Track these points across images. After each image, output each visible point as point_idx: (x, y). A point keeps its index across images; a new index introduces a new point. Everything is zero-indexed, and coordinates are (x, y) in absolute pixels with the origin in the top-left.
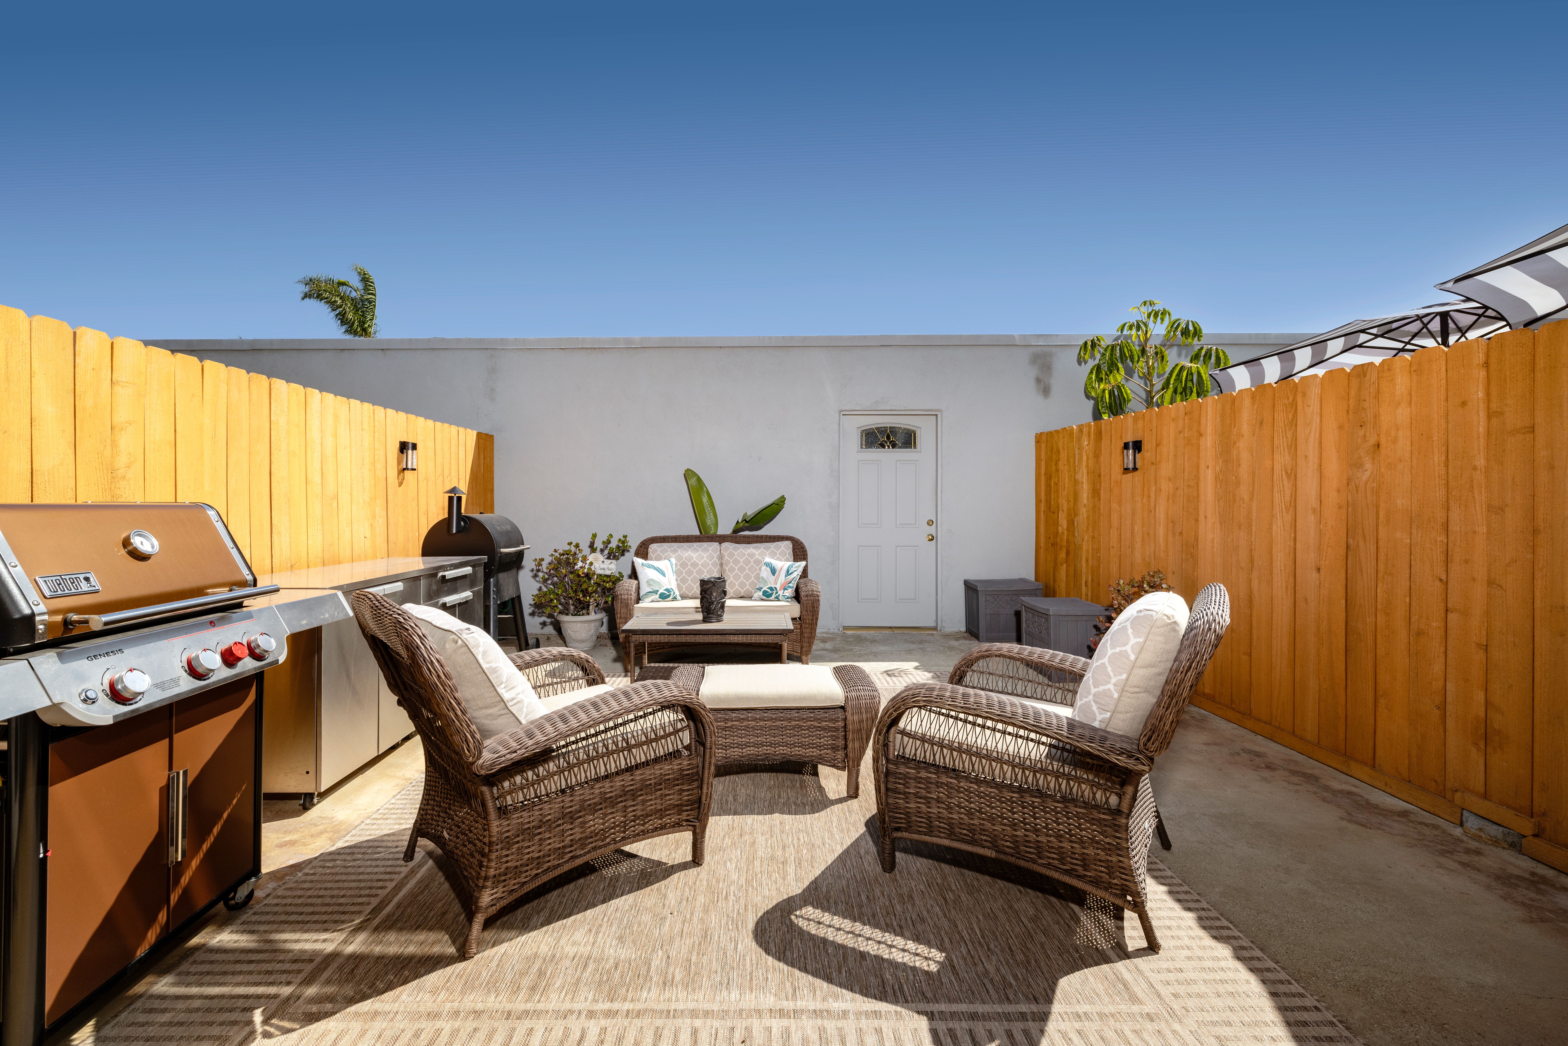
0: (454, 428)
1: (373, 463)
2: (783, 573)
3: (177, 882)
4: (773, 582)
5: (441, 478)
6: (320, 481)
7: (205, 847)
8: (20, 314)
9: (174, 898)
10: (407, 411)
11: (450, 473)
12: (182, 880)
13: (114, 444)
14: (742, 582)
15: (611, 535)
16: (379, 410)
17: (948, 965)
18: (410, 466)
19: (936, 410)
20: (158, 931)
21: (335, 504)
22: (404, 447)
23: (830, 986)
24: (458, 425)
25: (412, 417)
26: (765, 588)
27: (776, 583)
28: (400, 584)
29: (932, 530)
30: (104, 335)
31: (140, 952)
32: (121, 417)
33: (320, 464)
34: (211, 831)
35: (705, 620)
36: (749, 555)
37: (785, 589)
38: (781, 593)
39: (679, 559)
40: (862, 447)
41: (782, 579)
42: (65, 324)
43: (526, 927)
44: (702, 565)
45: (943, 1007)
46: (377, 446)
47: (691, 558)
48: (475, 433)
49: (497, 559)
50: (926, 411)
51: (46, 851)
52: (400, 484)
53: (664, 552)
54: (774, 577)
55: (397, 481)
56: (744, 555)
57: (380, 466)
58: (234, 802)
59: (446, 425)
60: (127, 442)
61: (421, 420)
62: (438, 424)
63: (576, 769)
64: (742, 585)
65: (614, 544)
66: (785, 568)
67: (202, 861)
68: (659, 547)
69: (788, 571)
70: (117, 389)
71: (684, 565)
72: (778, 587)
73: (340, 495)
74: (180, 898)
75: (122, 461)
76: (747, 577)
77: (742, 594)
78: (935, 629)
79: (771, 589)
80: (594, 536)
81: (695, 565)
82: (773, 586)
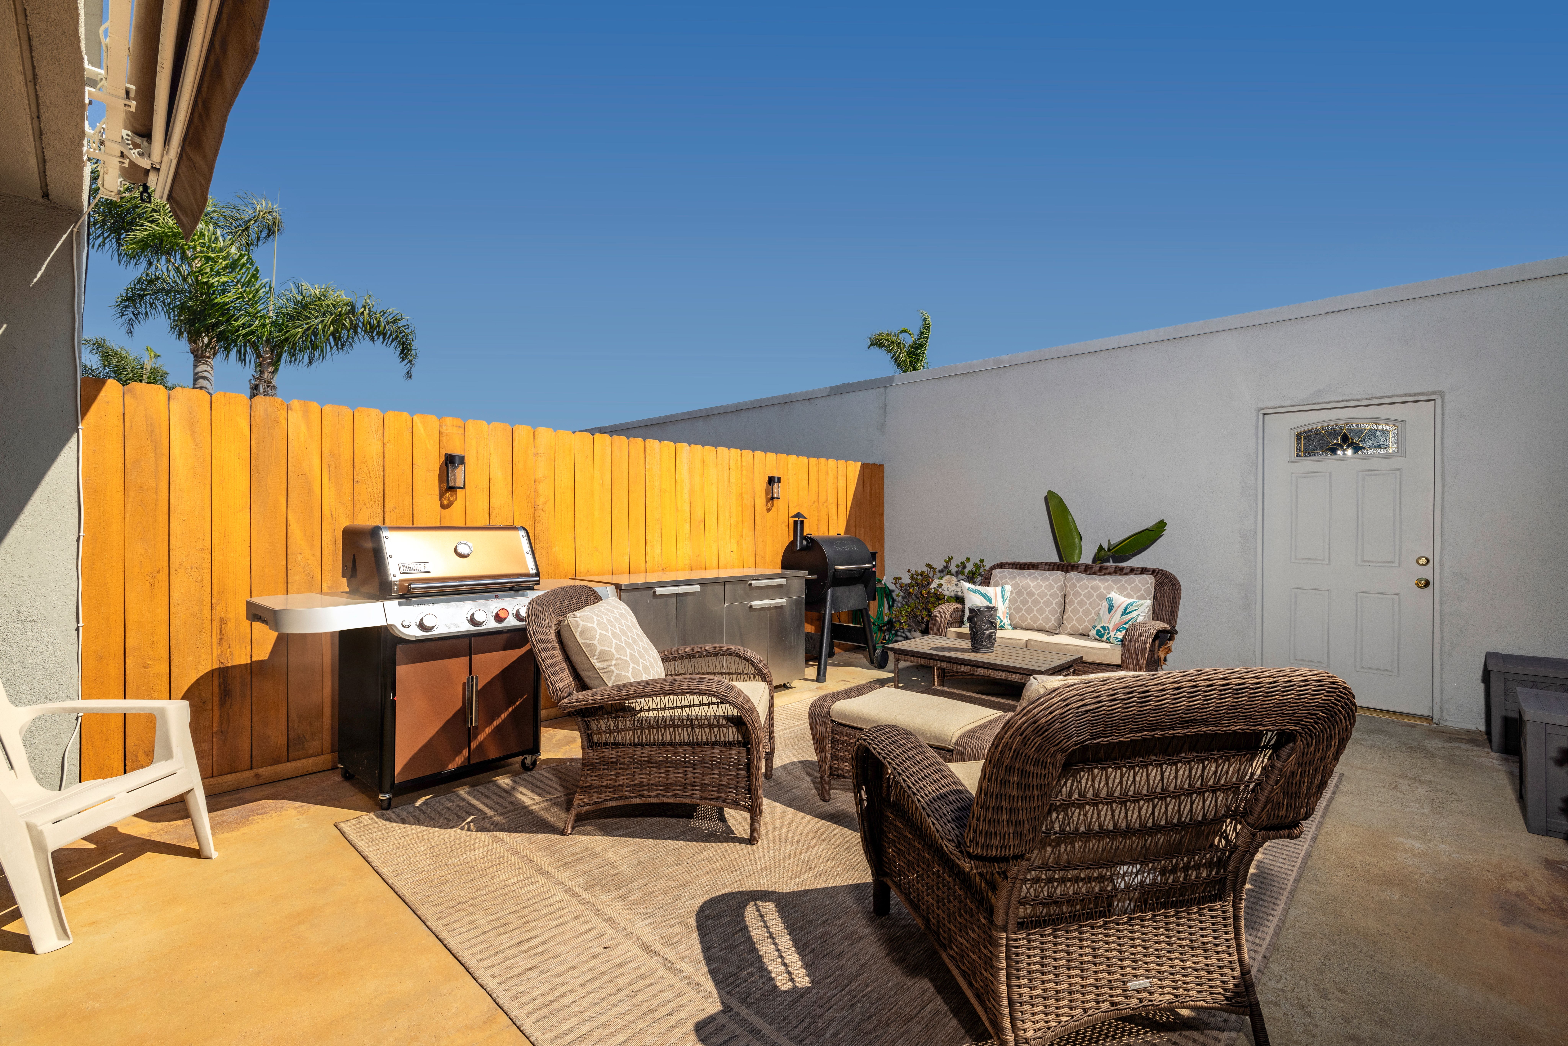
0: (832, 462)
1: (741, 495)
2: (1120, 611)
3: (475, 737)
4: (1107, 620)
5: (816, 505)
6: (688, 509)
7: (496, 723)
8: (484, 423)
9: (474, 745)
10: (777, 451)
11: (827, 500)
12: (479, 737)
13: (535, 490)
14: (1080, 617)
15: (968, 559)
16: (747, 454)
17: (797, 994)
18: (775, 495)
19: (1433, 393)
20: (463, 759)
21: (702, 526)
22: (771, 481)
23: (701, 954)
24: (837, 458)
25: (783, 456)
26: (1098, 627)
27: (1109, 622)
28: (698, 586)
29: (1426, 573)
30: (529, 428)
31: (452, 767)
32: (539, 475)
33: (688, 497)
34: (499, 716)
35: (975, 649)
36: (1092, 588)
37: (1118, 630)
38: (1112, 634)
39: (1015, 586)
40: (1299, 455)
41: (1117, 618)
42: (507, 424)
43: (607, 831)
44: (1039, 595)
45: (745, 1012)
46: (744, 481)
47: (1029, 586)
48: (859, 464)
49: (830, 574)
50: (1416, 395)
51: (394, 696)
52: (769, 510)
53: (1002, 578)
54: (1109, 615)
55: (765, 508)
56: (1087, 587)
57: (747, 497)
58: (518, 703)
59: (823, 460)
60: (542, 488)
61: (793, 458)
62: (813, 460)
63: (647, 731)
64: (1080, 620)
65: (970, 567)
66: (1123, 606)
67: (492, 731)
68: (1000, 573)
69: (1126, 609)
70: (537, 458)
71: (1019, 593)
72: (1111, 626)
73: (706, 519)
74: (477, 746)
75: (540, 500)
76: (1087, 612)
77: (1081, 631)
78: (1430, 719)
79: (1104, 628)
80: (950, 559)
81: (1030, 594)
82: (1106, 625)
